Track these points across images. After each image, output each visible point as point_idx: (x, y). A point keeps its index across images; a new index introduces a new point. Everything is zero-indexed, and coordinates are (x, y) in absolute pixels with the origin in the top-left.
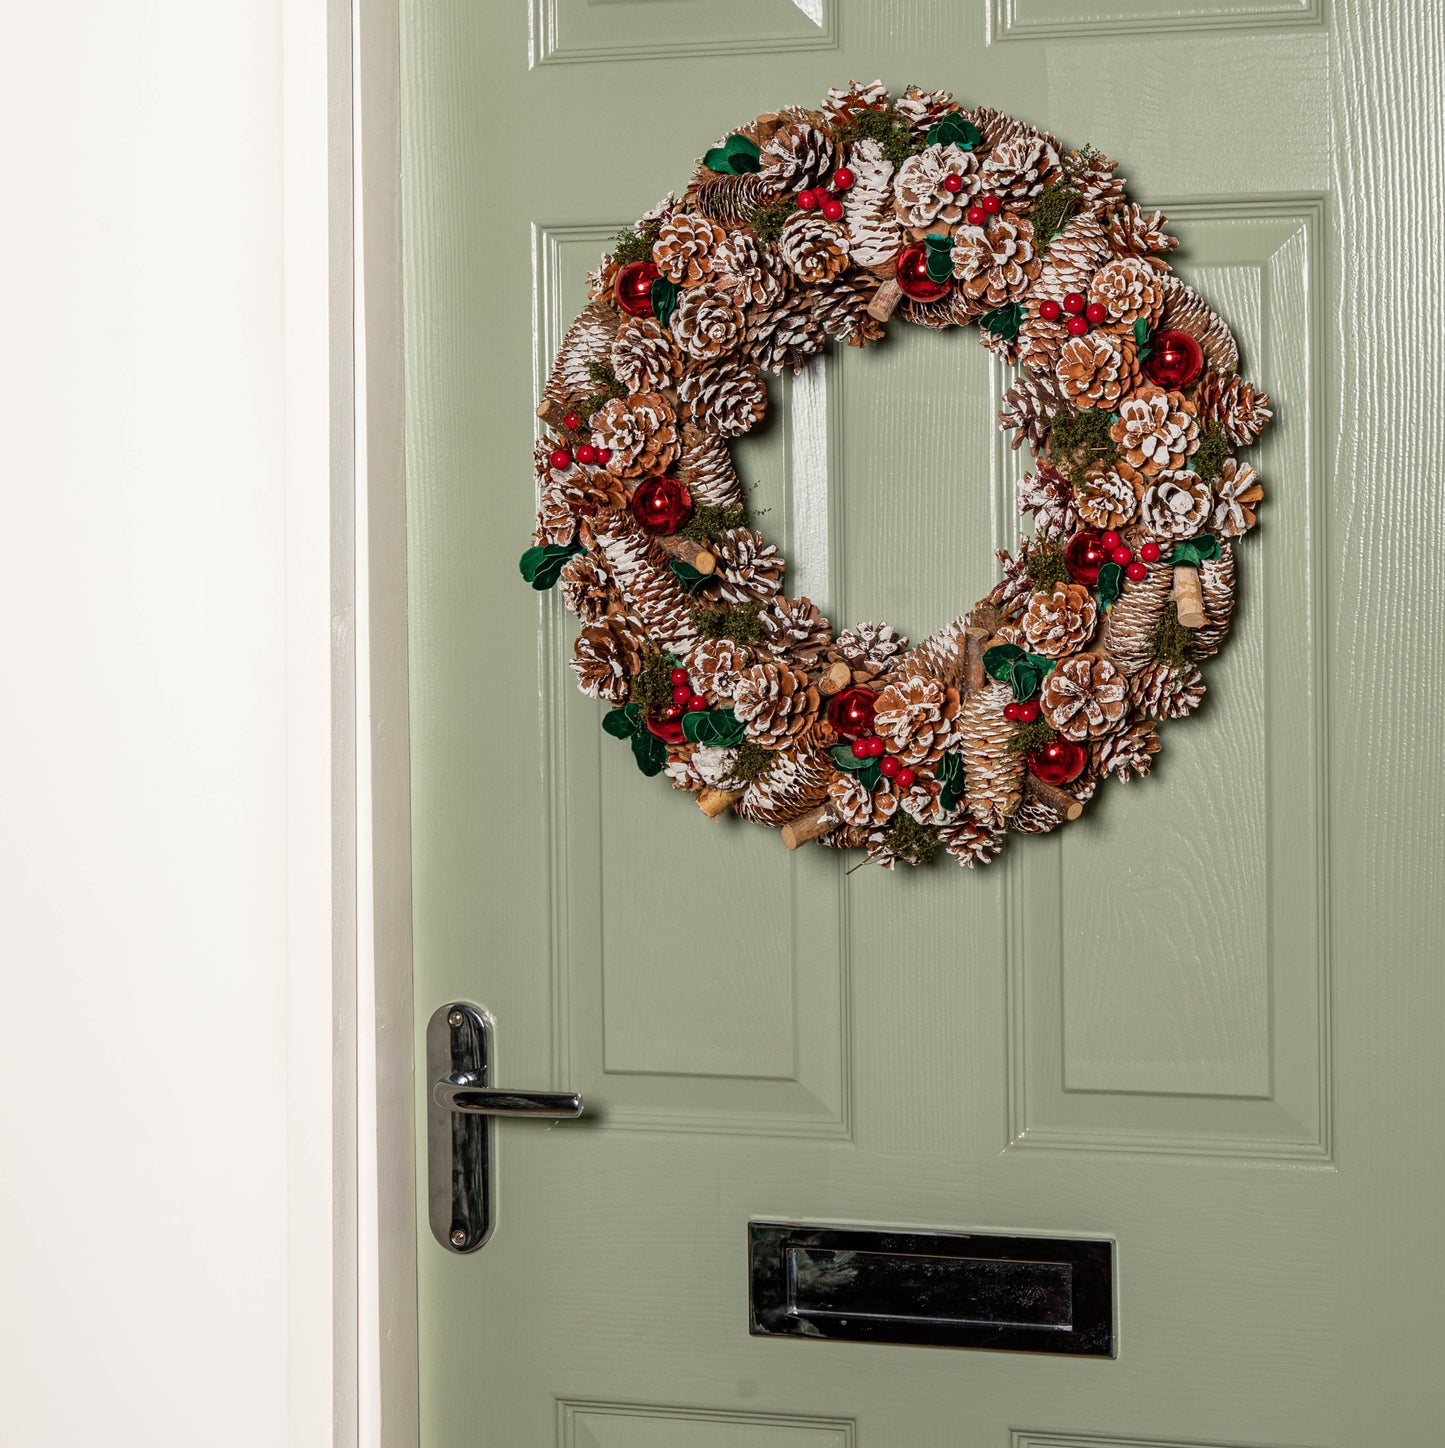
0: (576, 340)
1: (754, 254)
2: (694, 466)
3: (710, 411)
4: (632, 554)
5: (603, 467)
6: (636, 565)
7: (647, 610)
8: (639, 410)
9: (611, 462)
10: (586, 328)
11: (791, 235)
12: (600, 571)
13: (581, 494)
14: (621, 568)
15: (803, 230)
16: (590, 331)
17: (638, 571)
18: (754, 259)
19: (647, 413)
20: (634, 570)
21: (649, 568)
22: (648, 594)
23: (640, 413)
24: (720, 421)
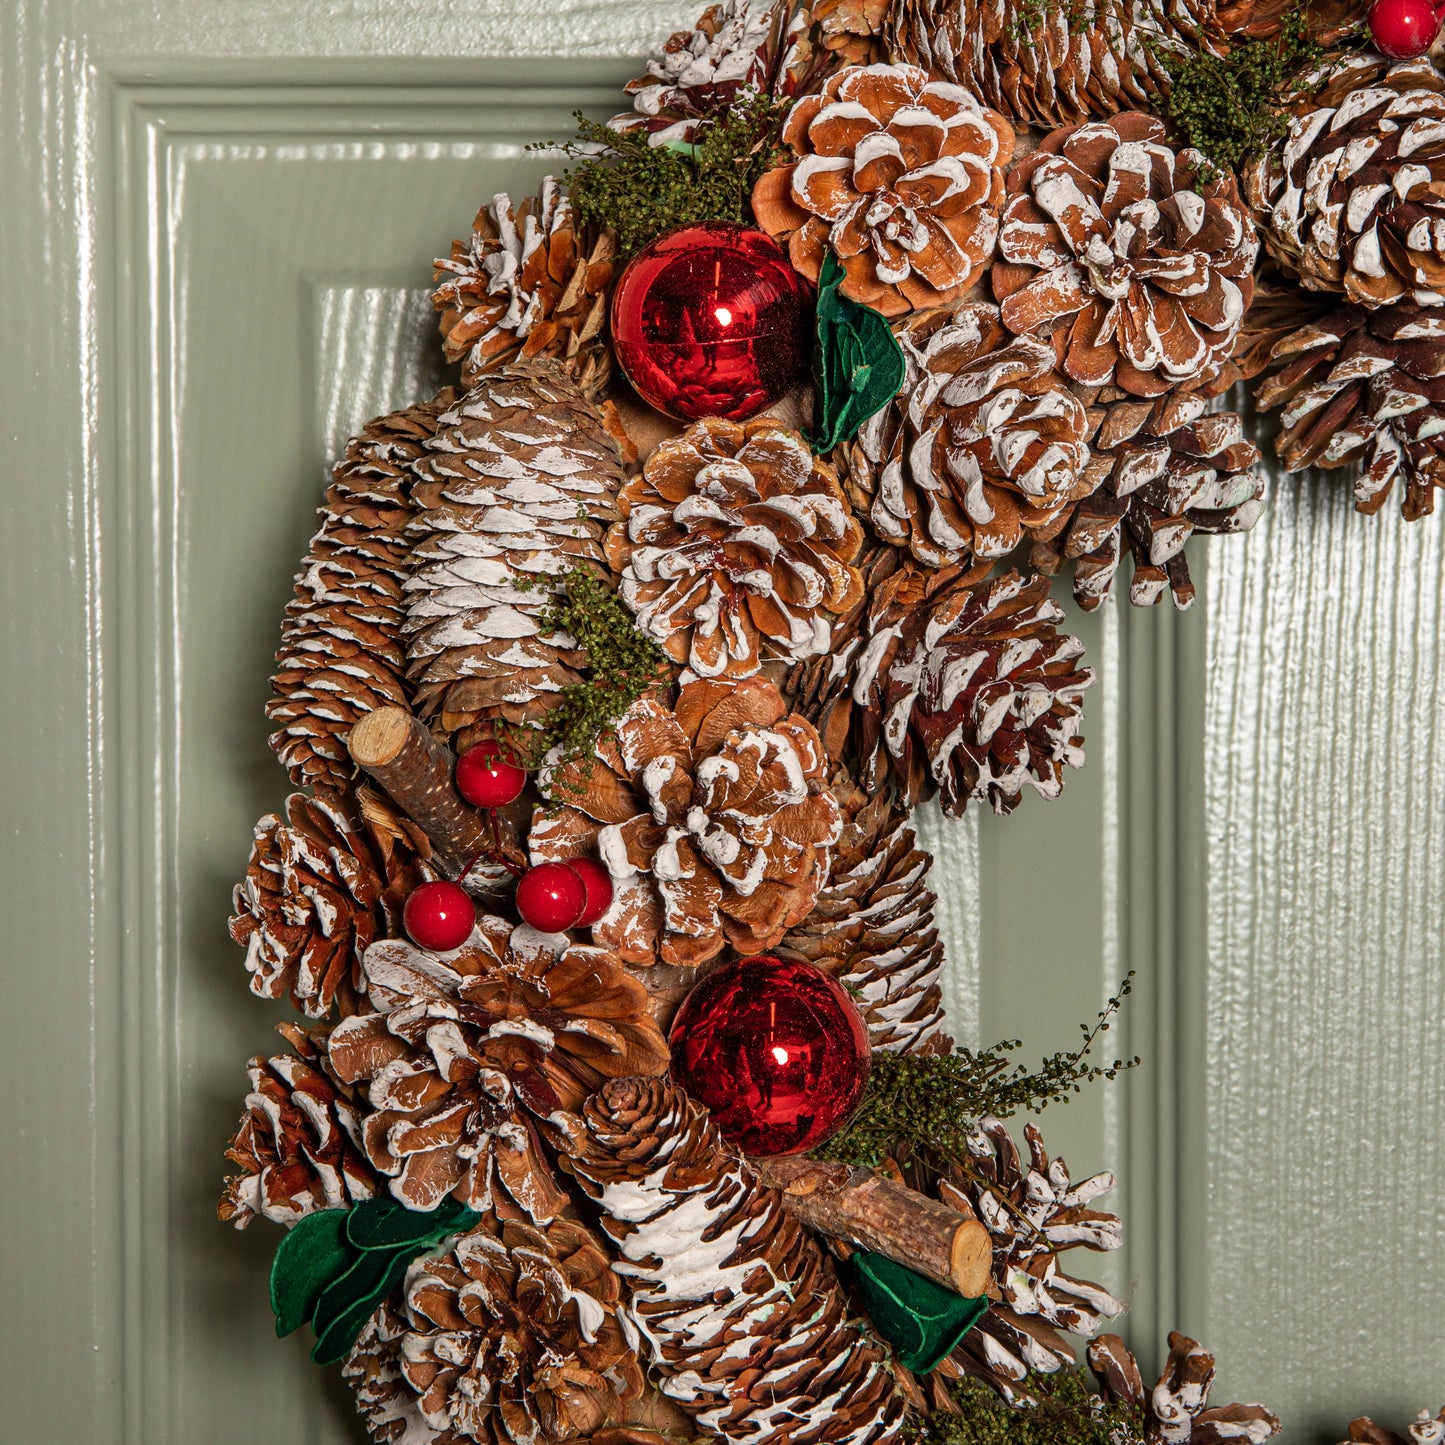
0: (484, 496)
1: (1191, 207)
2: (854, 919)
3: (955, 738)
4: (728, 1242)
5: (583, 936)
6: (734, 1279)
7: (767, 1429)
8: (751, 740)
9: (611, 917)
10: (526, 455)
11: (1324, 143)
12: (582, 1297)
13: (544, 1036)
14: (676, 1287)
15: (1386, 126)
16: (541, 462)
17: (742, 1298)
18: (1194, 221)
19: (772, 750)
20: (727, 1297)
21: (781, 1286)
22: (775, 1376)
23: (752, 751)
24: (985, 771)
